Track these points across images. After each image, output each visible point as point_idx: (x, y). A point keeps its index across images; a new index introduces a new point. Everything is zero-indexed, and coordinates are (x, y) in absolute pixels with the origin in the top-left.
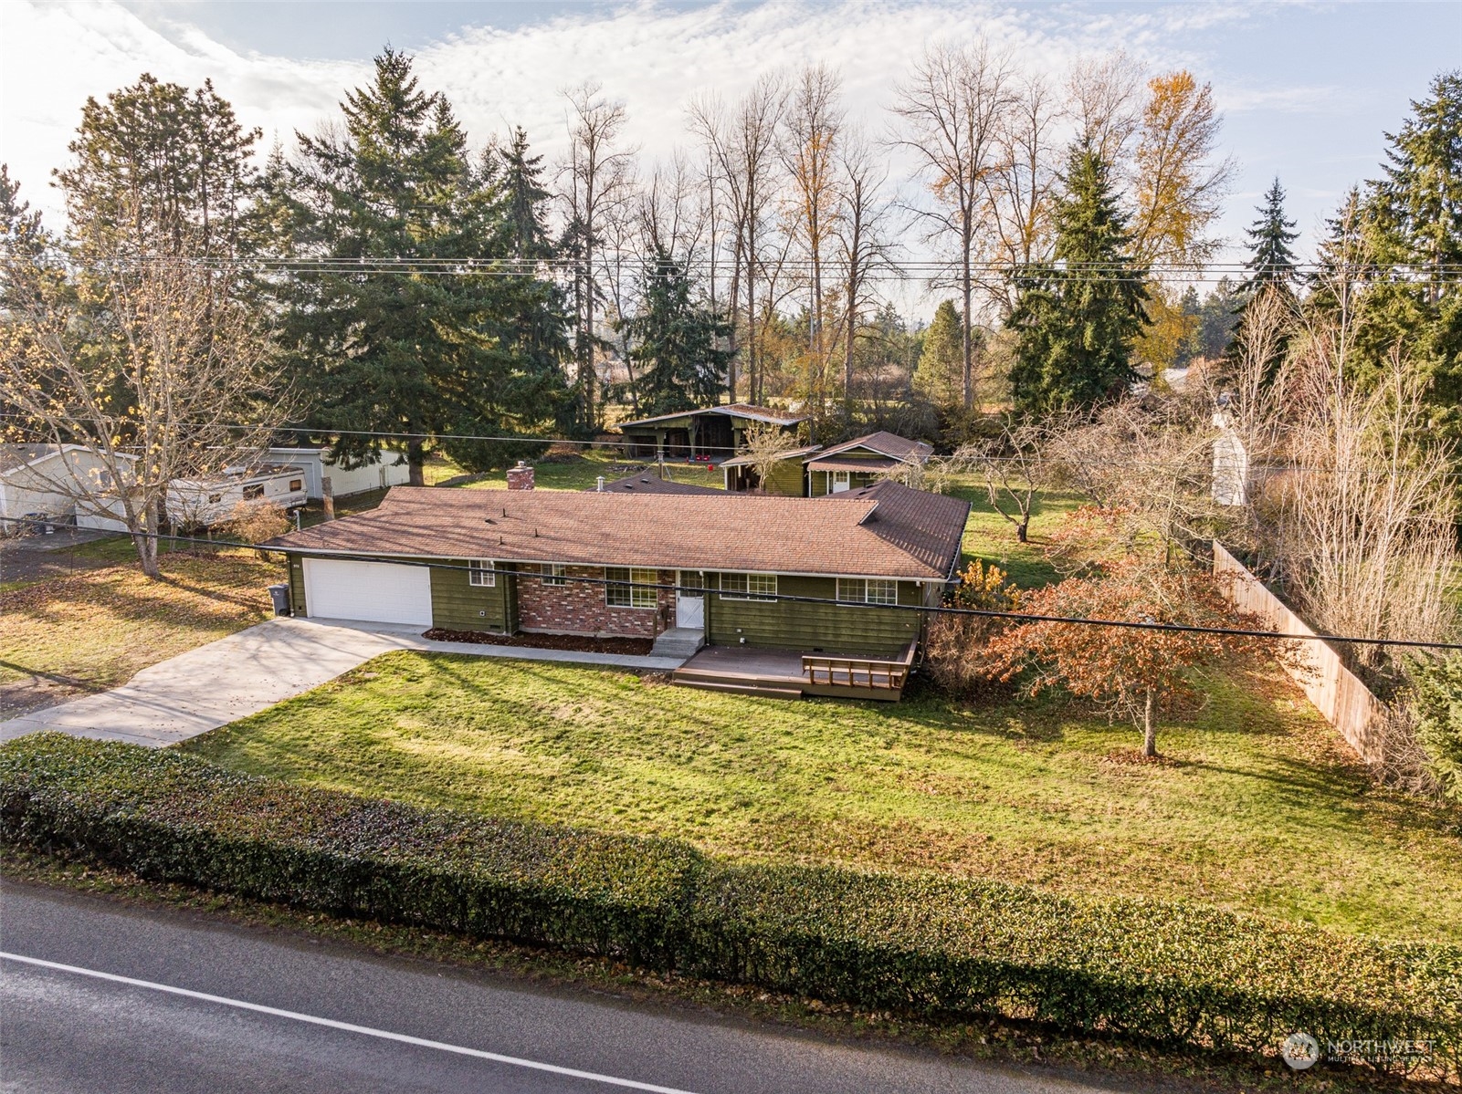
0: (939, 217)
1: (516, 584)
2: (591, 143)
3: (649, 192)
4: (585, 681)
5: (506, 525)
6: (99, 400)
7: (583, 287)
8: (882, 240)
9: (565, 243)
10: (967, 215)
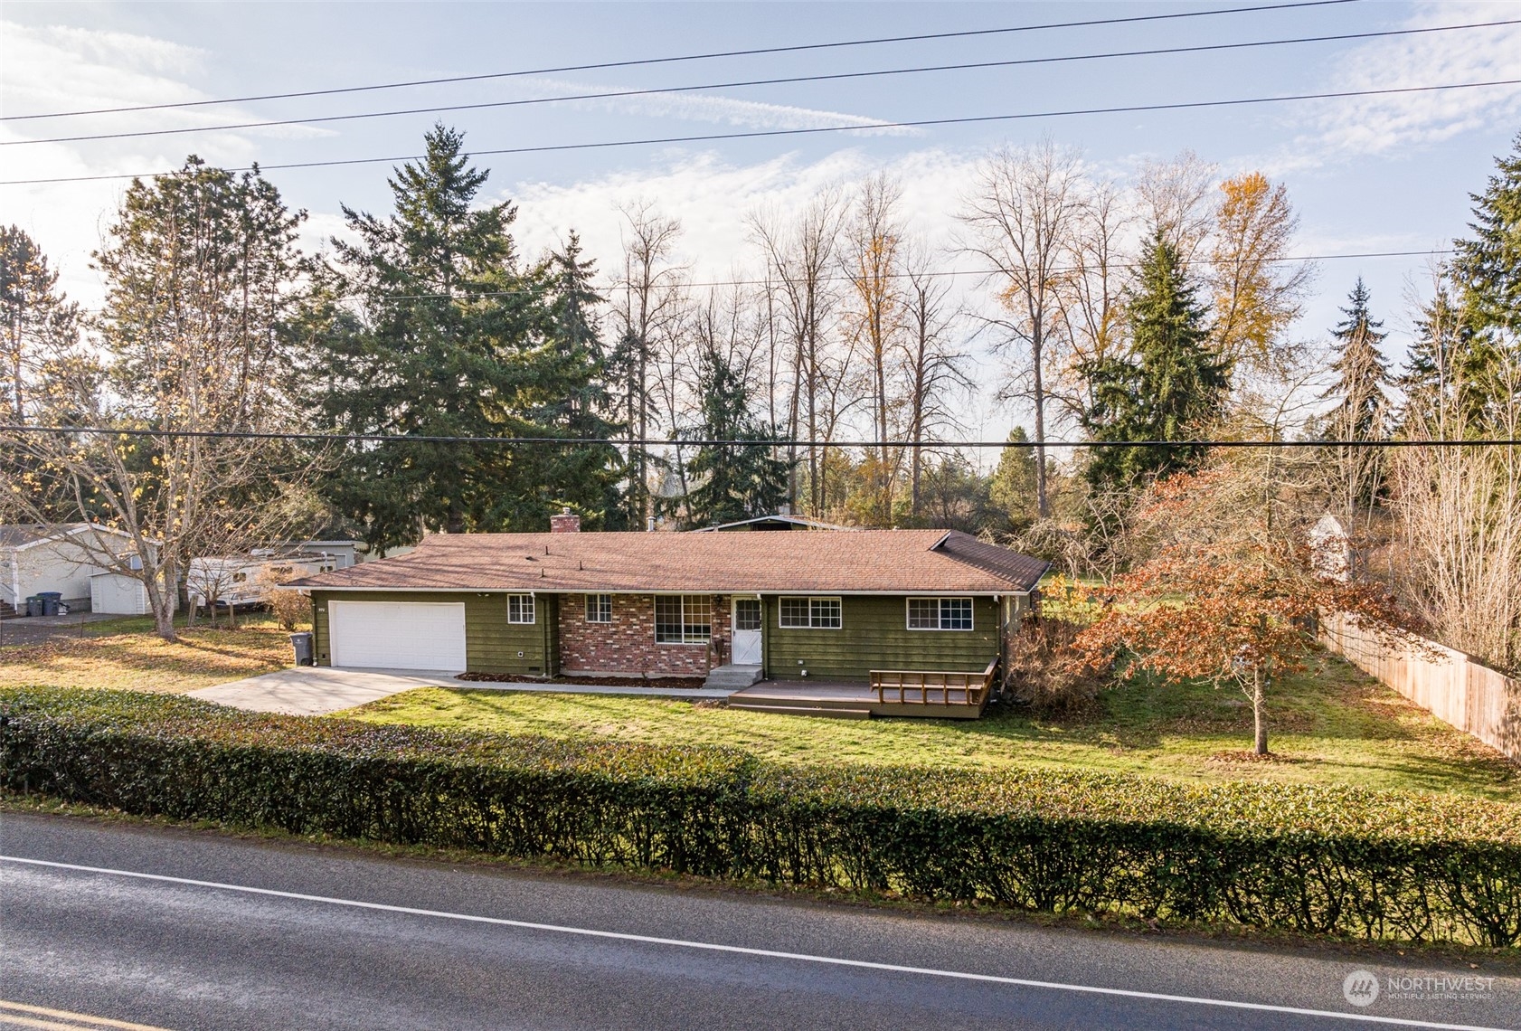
0: (1007, 325)
1: (558, 623)
2: (646, 257)
3: (705, 306)
4: (631, 708)
5: (548, 561)
6: (122, 448)
7: (636, 402)
8: (948, 351)
9: (617, 357)
10: (1037, 322)
